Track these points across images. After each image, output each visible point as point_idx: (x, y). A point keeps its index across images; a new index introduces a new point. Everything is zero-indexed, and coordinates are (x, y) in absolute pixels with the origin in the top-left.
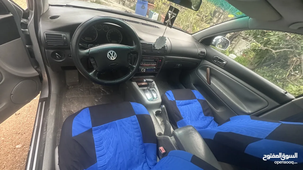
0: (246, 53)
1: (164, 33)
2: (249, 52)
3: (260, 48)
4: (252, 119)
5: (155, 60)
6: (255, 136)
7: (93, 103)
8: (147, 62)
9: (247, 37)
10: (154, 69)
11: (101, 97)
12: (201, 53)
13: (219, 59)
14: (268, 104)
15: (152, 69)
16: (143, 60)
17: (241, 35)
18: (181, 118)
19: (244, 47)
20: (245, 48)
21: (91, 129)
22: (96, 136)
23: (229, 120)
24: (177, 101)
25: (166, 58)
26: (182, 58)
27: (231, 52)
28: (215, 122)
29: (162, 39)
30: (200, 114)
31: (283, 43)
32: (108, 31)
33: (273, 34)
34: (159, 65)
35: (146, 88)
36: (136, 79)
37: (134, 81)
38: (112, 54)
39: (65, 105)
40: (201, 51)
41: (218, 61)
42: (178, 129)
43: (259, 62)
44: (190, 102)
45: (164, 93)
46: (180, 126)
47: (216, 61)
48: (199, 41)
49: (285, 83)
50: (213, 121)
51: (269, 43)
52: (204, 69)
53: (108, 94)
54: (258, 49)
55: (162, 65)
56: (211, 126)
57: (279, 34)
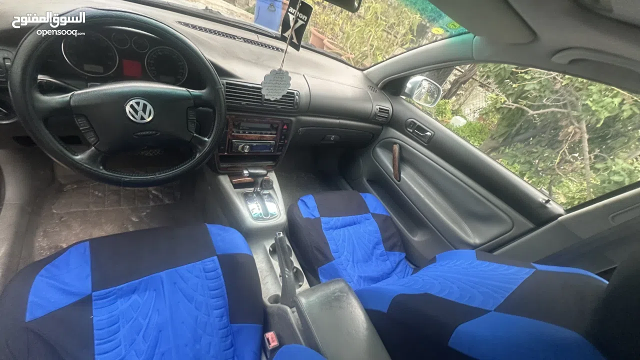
0: (484, 114)
1: (283, 61)
2: (491, 114)
3: (504, 106)
4: (479, 258)
5: (272, 126)
6: (475, 304)
7: (124, 225)
8: (251, 130)
9: (487, 83)
10: (271, 146)
11: (148, 211)
12: (379, 111)
13: (419, 126)
14: (513, 227)
15: (265, 147)
16: (242, 124)
17: (474, 77)
18: (328, 258)
19: (481, 102)
20: (484, 105)
21: (90, 296)
22: (100, 316)
23: (433, 260)
24: (323, 219)
25: (298, 121)
26: (338, 121)
27: (455, 113)
28: (408, 262)
29: (279, 76)
30: (374, 248)
31: (548, 97)
32: (147, 52)
33: (530, 77)
34: (283, 137)
35: (251, 190)
36: (231, 169)
37: (223, 174)
38: (140, 109)
39: (45, 231)
40: (380, 108)
41: (416, 131)
42: (319, 285)
43: (507, 134)
44: (356, 220)
45: (297, 201)
46: (325, 278)
47: (411, 131)
48: (379, 86)
49: (553, 177)
50: (404, 261)
51: (524, 95)
52: (388, 146)
53: (168, 202)
54: (501, 107)
55: (290, 138)
56: (398, 273)
57: (541, 78)
